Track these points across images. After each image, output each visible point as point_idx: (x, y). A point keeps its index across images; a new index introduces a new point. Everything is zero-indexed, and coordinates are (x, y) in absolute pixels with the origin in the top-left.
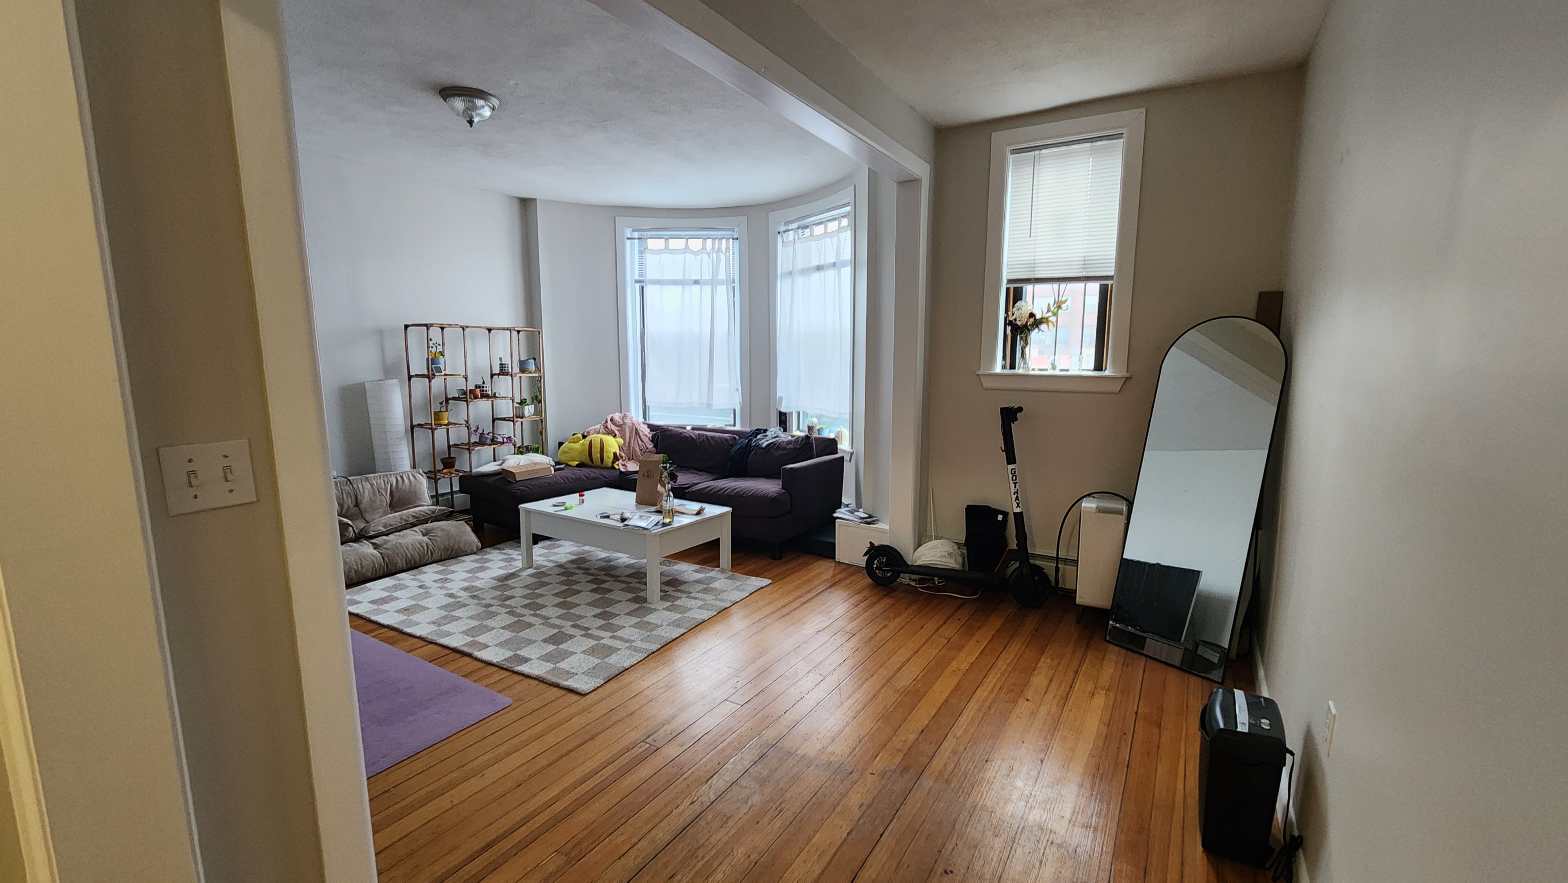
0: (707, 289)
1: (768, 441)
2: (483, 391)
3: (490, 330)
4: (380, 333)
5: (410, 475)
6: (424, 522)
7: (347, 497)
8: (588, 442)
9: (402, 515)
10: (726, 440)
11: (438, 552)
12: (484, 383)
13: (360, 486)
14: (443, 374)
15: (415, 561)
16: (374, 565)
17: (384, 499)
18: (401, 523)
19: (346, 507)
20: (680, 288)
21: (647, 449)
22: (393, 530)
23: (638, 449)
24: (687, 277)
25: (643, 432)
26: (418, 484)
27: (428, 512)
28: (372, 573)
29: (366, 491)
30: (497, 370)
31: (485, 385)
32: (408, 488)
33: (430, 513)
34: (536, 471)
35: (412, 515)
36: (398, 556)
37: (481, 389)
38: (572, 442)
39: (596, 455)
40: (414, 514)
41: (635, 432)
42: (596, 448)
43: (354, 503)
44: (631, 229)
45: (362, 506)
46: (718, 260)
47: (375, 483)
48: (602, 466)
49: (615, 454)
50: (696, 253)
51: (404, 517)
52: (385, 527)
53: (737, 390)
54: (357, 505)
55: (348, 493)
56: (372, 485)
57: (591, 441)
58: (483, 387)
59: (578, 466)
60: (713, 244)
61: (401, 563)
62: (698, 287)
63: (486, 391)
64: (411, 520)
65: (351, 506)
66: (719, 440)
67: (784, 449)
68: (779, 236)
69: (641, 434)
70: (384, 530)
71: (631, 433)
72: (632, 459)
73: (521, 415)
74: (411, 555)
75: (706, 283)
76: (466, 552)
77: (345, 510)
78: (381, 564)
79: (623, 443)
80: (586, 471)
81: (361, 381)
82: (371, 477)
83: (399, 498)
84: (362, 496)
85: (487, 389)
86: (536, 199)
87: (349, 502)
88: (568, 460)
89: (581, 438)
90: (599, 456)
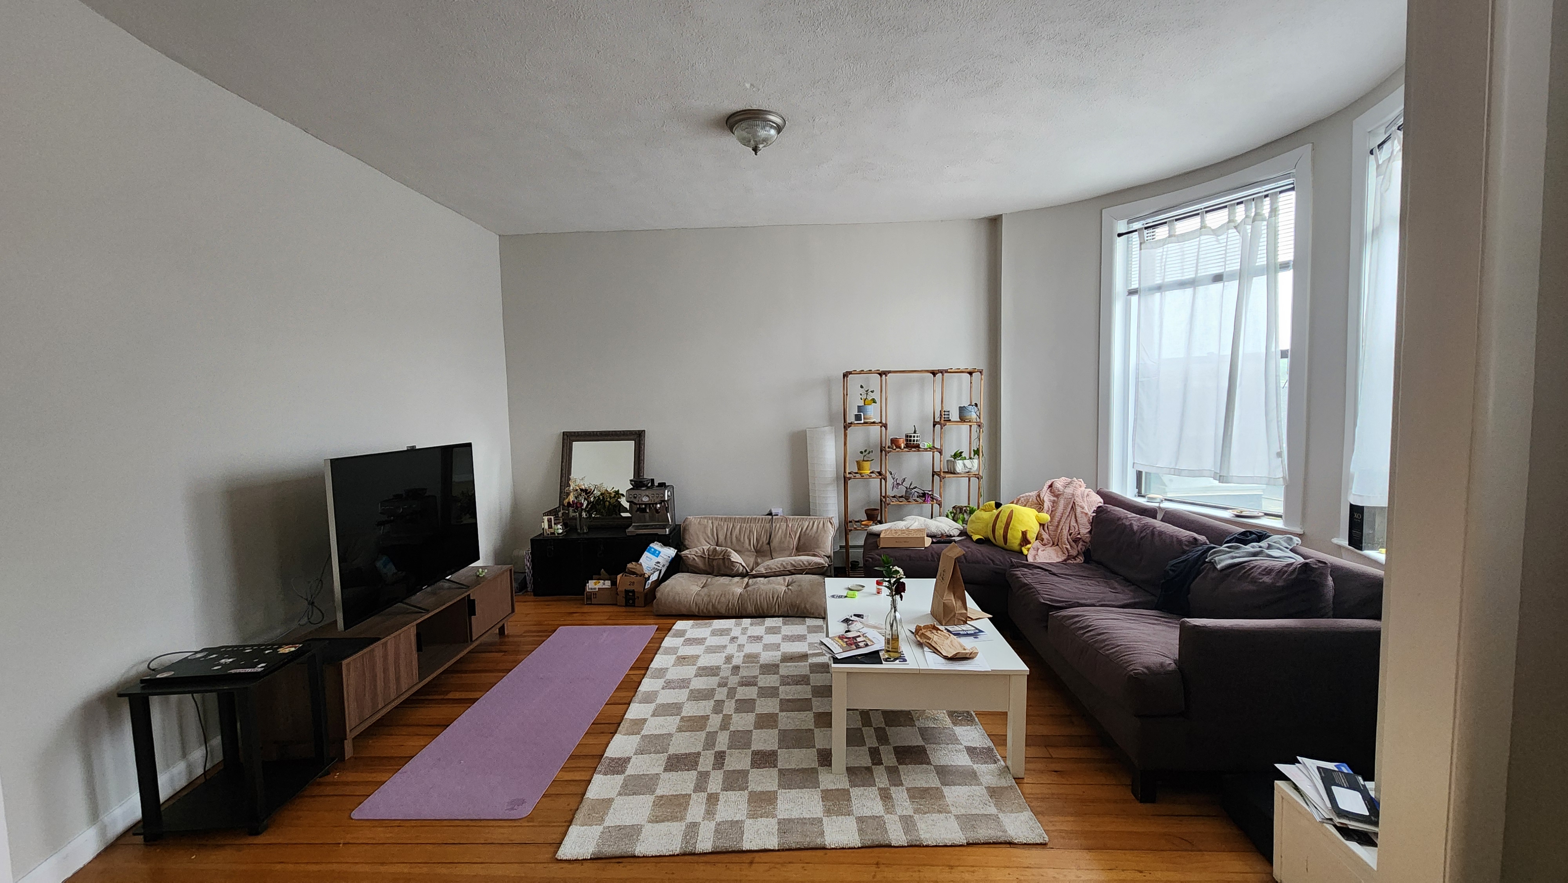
0: (1232, 287)
1: (1233, 558)
2: (910, 441)
3: (934, 373)
4: (828, 382)
5: (822, 522)
6: (801, 572)
7: (764, 533)
8: (998, 513)
9: (784, 561)
10: (1180, 541)
11: (785, 607)
12: (915, 432)
13: (778, 525)
14: (862, 422)
15: (764, 612)
16: (729, 604)
17: (792, 542)
18: (780, 568)
19: (760, 543)
20: (1189, 291)
21: (1079, 534)
22: (772, 574)
23: (1065, 532)
24: (1201, 273)
25: (1083, 508)
26: (823, 533)
29: (780, 531)
31: (916, 435)
32: (813, 535)
33: (807, 564)
35: (791, 563)
36: (750, 600)
37: (909, 438)
38: (984, 510)
39: (1000, 532)
40: (793, 563)
41: (1072, 507)
42: (1001, 522)
43: (767, 541)
44: (1126, 220)
45: (772, 545)
46: (1255, 234)
47: (790, 526)
48: (1005, 547)
49: (1024, 534)
50: (1215, 232)
51: (784, 563)
52: (766, 569)
53: (1279, 455)
54: (769, 543)
55: (766, 531)
56: (787, 526)
57: (1001, 511)
58: (914, 437)
59: (979, 541)
60: (1246, 210)
61: (750, 609)
62: (1219, 286)
63: (914, 441)
64: (790, 568)
65: (765, 543)
66: (1168, 541)
67: (1254, 581)
68: (1372, 157)
69: (1079, 510)
70: (764, 572)
71: (1065, 508)
72: (1057, 545)
73: (952, 471)
74: (760, 603)
75: (1232, 276)
76: (813, 614)
77: (759, 545)
78: (734, 605)
79: (1050, 522)
80: (984, 549)
81: (804, 429)
82: (790, 519)
83: (804, 544)
84: (775, 536)
85: (918, 439)
86: (1002, 215)
87: (764, 539)
88: (972, 532)
89: (994, 506)
90: (1002, 533)
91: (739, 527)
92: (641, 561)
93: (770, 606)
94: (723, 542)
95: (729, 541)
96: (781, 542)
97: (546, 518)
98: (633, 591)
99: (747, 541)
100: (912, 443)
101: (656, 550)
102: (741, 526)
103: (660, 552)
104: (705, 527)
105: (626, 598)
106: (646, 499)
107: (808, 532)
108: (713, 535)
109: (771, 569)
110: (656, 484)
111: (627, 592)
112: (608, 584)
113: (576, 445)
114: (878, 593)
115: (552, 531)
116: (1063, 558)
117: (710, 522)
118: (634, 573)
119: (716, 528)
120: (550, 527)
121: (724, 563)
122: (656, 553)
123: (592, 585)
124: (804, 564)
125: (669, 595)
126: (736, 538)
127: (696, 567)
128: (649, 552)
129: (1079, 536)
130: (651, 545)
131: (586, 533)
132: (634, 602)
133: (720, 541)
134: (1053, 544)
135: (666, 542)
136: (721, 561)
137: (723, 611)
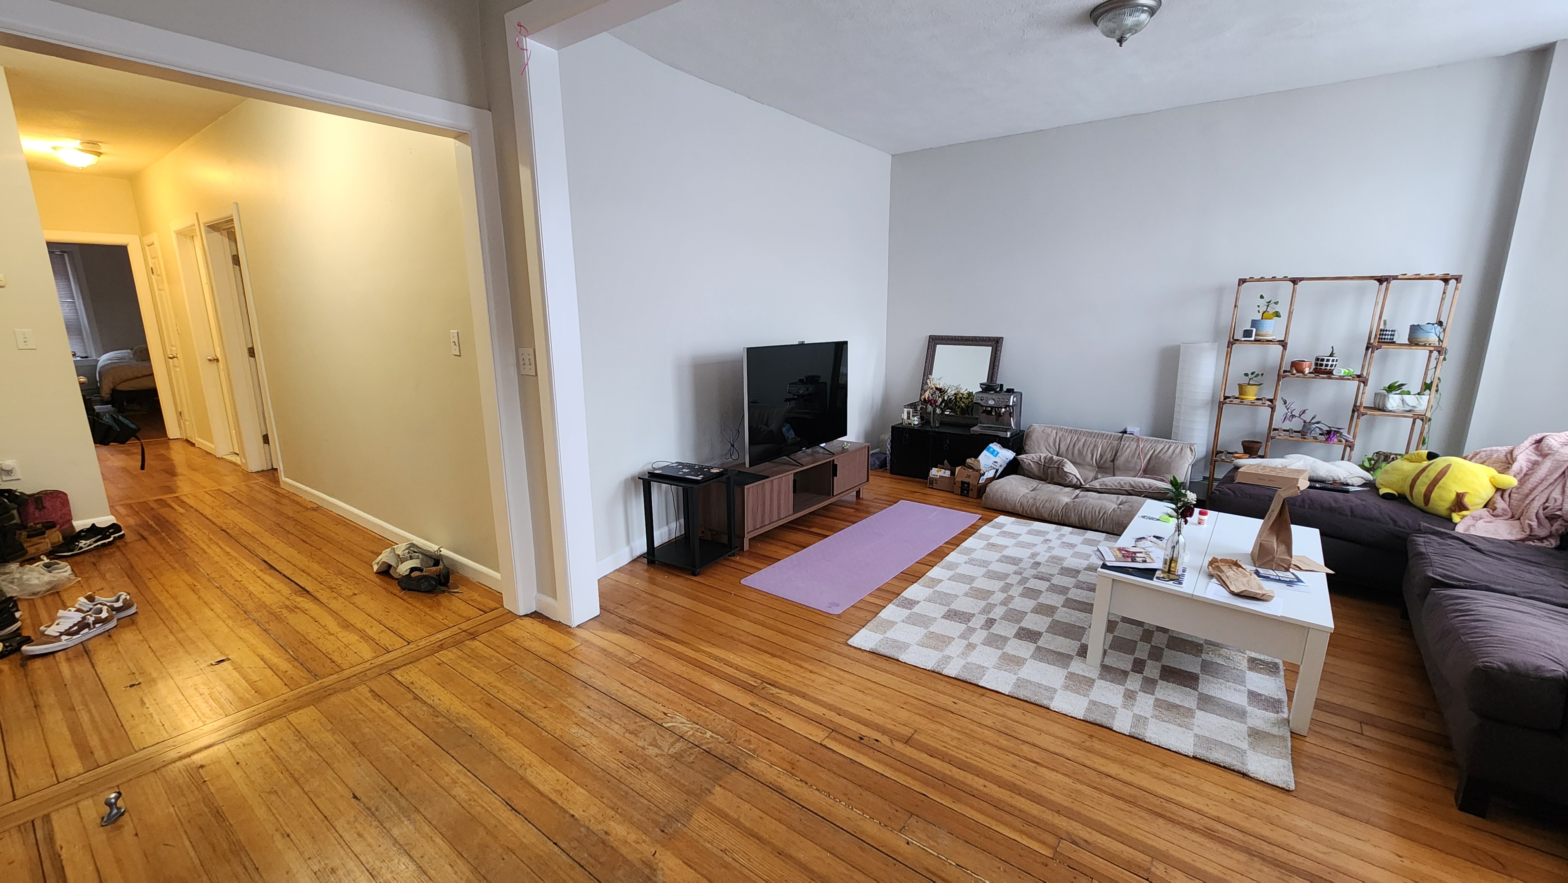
2: (1321, 365)
3: (1381, 280)
5: (1180, 447)
6: (1139, 493)
7: (1110, 450)
8: (1425, 466)
9: (1122, 480)
13: (1127, 444)
15: (1087, 525)
17: (1139, 463)
19: (1104, 459)
21: (1560, 510)
23: (1538, 504)
26: (1182, 460)
29: (1128, 450)
31: (1331, 358)
32: (1166, 459)
33: (1148, 487)
36: (1075, 510)
38: (1409, 459)
40: (1133, 484)
41: (1563, 472)
42: (1427, 477)
43: (1112, 458)
45: (1117, 463)
47: (1142, 446)
48: (1425, 508)
49: (1461, 496)
51: (1121, 482)
52: (1101, 485)
54: (1113, 461)
55: (1112, 448)
56: (1139, 445)
57: (1449, 466)
58: (1329, 360)
61: (1074, 519)
63: (1327, 365)
64: (1127, 488)
65: (1109, 459)
70: (1099, 487)
72: (1519, 519)
74: (1085, 515)
77: (1102, 462)
78: (1057, 513)
79: (1517, 488)
80: (1388, 507)
82: (1143, 440)
83: (1154, 466)
84: (1122, 455)
85: (1334, 363)
86: (1555, 43)
87: (1109, 456)
88: (1382, 485)
89: (1425, 457)
90: (1424, 491)
91: (1083, 440)
92: (980, 458)
93: (1094, 519)
94: (1065, 452)
95: (1070, 453)
96: (1127, 461)
97: (906, 410)
98: (968, 483)
99: (1090, 455)
100: (1323, 367)
101: (994, 450)
102: (1085, 440)
103: (998, 453)
104: (1049, 435)
105: (961, 488)
106: (991, 402)
107: (1161, 455)
108: (1054, 444)
109: (1106, 485)
110: (1005, 389)
111: (963, 483)
112: (948, 473)
113: (939, 347)
115: (910, 421)
116: (1519, 537)
117: (1055, 432)
118: (972, 468)
119: (1060, 438)
120: (909, 418)
121: (1058, 472)
122: (994, 453)
123: (935, 472)
124: (1144, 487)
125: (997, 491)
126: (1079, 450)
127: (1030, 472)
128: (987, 451)
129: (1558, 513)
130: (991, 445)
131: (938, 427)
132: (968, 493)
133: (1061, 451)
134: (1512, 517)
135: (1005, 444)
136: (1055, 470)
137: (1046, 516)
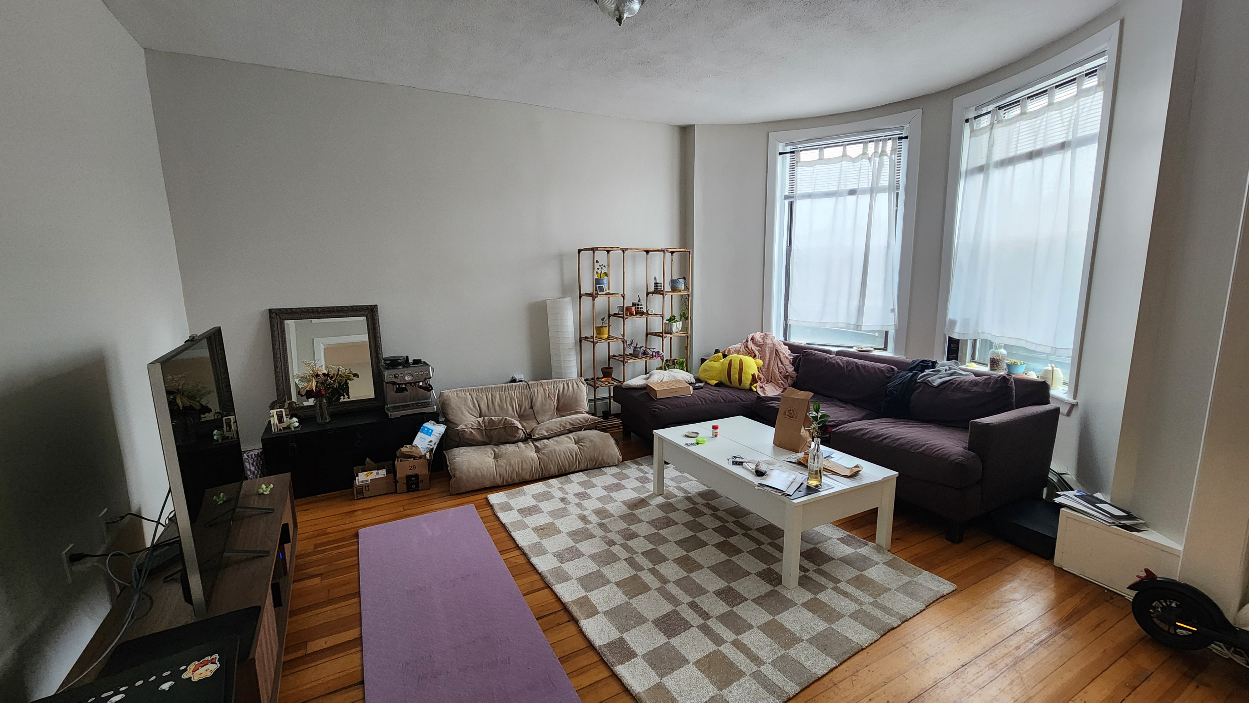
0: (865, 199)
1: (941, 378)
2: (638, 308)
3: (647, 252)
4: (561, 257)
5: (575, 383)
6: (579, 429)
7: (525, 399)
8: (728, 362)
10: (881, 371)
11: (585, 462)
12: (639, 301)
13: (536, 390)
14: (605, 293)
15: (565, 470)
16: (532, 470)
17: (553, 404)
18: (560, 429)
19: (523, 408)
20: (832, 200)
21: (787, 372)
22: (553, 435)
23: (777, 372)
24: (842, 188)
25: (784, 354)
26: (579, 392)
27: (582, 420)
28: (530, 477)
29: (540, 395)
30: (652, 289)
31: (640, 303)
32: (571, 395)
33: (584, 421)
34: (676, 390)
35: (569, 422)
36: (551, 462)
37: (637, 306)
38: (713, 361)
39: (735, 376)
40: (571, 422)
41: (776, 353)
42: (735, 368)
43: (530, 405)
44: (784, 144)
45: (536, 408)
46: (881, 165)
47: (547, 389)
48: (740, 387)
49: (753, 376)
50: (853, 160)
51: (562, 423)
52: (547, 431)
53: (893, 310)
54: (532, 407)
55: (526, 396)
56: (544, 390)
57: (731, 360)
58: (638, 305)
59: (716, 385)
60: (876, 147)
62: (853, 198)
63: (641, 308)
64: (569, 427)
65: (527, 408)
66: (872, 371)
67: (966, 391)
68: (967, 125)
69: (782, 355)
70: (547, 434)
71: (771, 355)
72: (771, 381)
73: (669, 332)
74: (562, 462)
75: (864, 192)
76: (609, 463)
77: (522, 410)
78: (537, 469)
79: (763, 365)
80: (723, 391)
81: (544, 299)
82: (545, 383)
83: (564, 404)
84: (536, 400)
85: (642, 306)
86: (694, 125)
87: (526, 404)
88: (708, 379)
89: (722, 357)
90: (738, 377)
91: (498, 396)
92: (415, 443)
93: (571, 464)
94: (487, 411)
95: (492, 411)
96: (543, 405)
97: (274, 412)
98: (416, 476)
99: (510, 408)
100: (639, 310)
101: (429, 429)
102: (500, 394)
103: (432, 431)
104: (465, 399)
105: (407, 484)
106: (408, 378)
107: (565, 392)
108: (474, 406)
109: (552, 430)
110: (411, 361)
111: (408, 477)
112: (382, 473)
113: (288, 324)
114: (716, 436)
115: (284, 425)
116: (781, 391)
117: (468, 394)
118: (410, 457)
119: (476, 399)
120: (280, 420)
121: (506, 431)
122: (429, 432)
123: (362, 478)
124: (580, 421)
126: (499, 406)
127: (472, 440)
128: (422, 432)
129: (787, 374)
130: (425, 425)
131: (328, 423)
132: (417, 486)
133: (483, 411)
134: (767, 382)
135: (435, 417)
136: (502, 430)
